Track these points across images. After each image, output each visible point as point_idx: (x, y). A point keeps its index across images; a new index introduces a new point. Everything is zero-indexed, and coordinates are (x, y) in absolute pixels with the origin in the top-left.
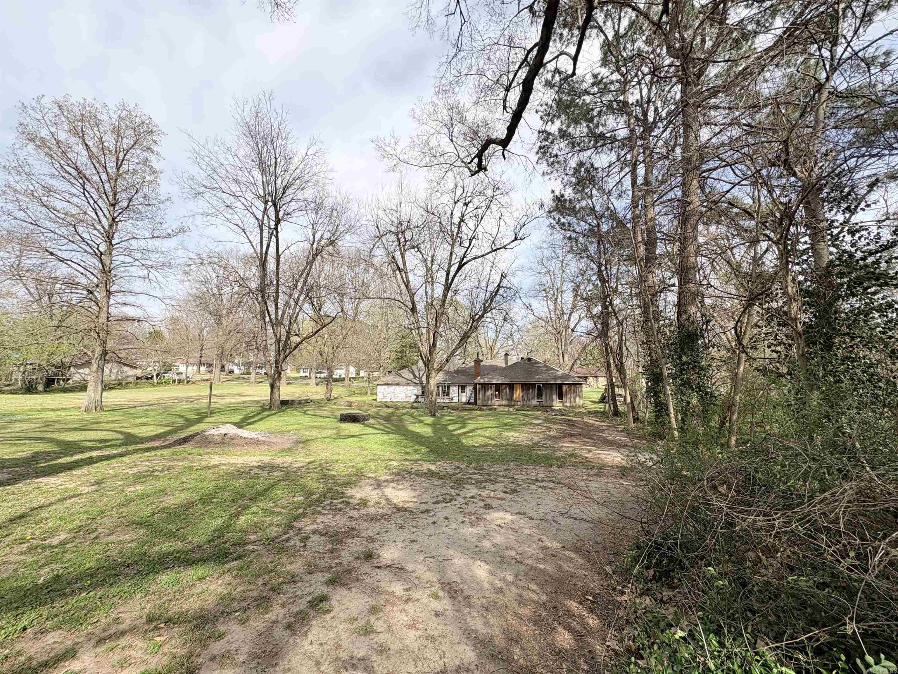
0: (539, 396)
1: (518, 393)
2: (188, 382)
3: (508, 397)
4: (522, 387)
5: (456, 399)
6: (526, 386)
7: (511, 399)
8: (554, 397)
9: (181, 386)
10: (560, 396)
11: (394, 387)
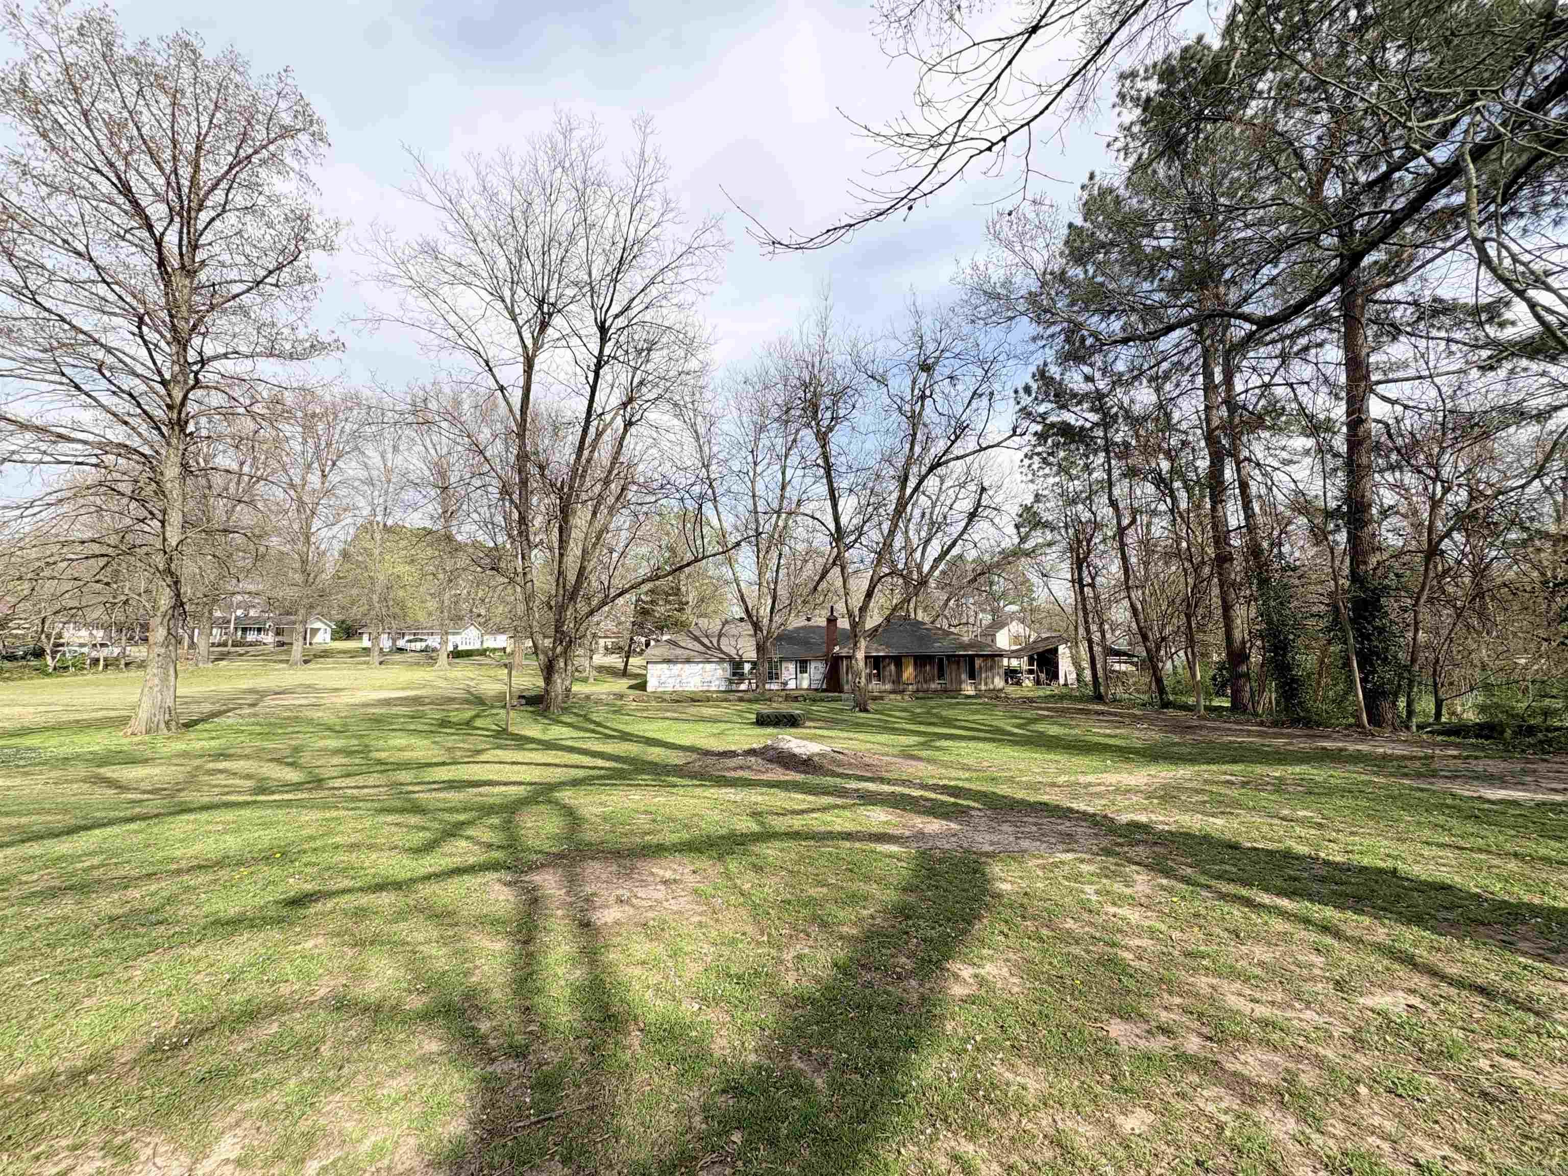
0: (941, 675)
1: (909, 672)
2: (127, 665)
3: (894, 677)
4: (915, 664)
5: (792, 685)
6: (921, 661)
7: (897, 680)
8: (964, 676)
9: (111, 674)
10: (972, 676)
11: (679, 666)
